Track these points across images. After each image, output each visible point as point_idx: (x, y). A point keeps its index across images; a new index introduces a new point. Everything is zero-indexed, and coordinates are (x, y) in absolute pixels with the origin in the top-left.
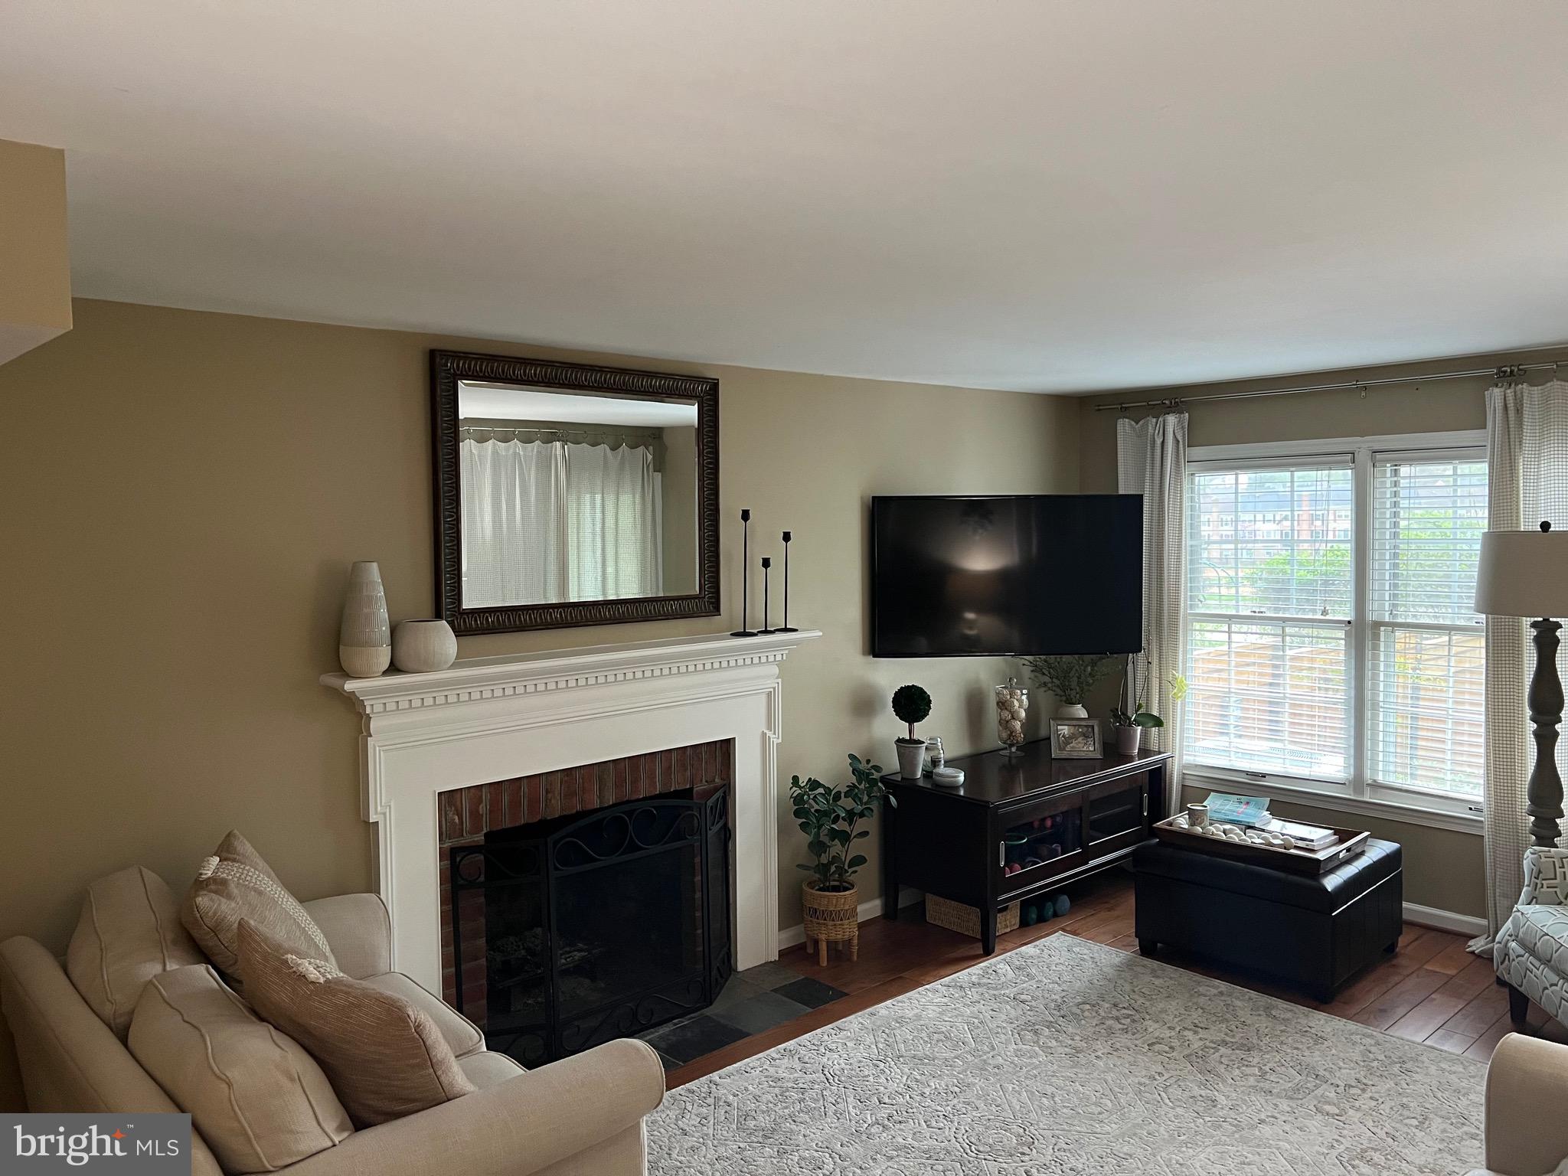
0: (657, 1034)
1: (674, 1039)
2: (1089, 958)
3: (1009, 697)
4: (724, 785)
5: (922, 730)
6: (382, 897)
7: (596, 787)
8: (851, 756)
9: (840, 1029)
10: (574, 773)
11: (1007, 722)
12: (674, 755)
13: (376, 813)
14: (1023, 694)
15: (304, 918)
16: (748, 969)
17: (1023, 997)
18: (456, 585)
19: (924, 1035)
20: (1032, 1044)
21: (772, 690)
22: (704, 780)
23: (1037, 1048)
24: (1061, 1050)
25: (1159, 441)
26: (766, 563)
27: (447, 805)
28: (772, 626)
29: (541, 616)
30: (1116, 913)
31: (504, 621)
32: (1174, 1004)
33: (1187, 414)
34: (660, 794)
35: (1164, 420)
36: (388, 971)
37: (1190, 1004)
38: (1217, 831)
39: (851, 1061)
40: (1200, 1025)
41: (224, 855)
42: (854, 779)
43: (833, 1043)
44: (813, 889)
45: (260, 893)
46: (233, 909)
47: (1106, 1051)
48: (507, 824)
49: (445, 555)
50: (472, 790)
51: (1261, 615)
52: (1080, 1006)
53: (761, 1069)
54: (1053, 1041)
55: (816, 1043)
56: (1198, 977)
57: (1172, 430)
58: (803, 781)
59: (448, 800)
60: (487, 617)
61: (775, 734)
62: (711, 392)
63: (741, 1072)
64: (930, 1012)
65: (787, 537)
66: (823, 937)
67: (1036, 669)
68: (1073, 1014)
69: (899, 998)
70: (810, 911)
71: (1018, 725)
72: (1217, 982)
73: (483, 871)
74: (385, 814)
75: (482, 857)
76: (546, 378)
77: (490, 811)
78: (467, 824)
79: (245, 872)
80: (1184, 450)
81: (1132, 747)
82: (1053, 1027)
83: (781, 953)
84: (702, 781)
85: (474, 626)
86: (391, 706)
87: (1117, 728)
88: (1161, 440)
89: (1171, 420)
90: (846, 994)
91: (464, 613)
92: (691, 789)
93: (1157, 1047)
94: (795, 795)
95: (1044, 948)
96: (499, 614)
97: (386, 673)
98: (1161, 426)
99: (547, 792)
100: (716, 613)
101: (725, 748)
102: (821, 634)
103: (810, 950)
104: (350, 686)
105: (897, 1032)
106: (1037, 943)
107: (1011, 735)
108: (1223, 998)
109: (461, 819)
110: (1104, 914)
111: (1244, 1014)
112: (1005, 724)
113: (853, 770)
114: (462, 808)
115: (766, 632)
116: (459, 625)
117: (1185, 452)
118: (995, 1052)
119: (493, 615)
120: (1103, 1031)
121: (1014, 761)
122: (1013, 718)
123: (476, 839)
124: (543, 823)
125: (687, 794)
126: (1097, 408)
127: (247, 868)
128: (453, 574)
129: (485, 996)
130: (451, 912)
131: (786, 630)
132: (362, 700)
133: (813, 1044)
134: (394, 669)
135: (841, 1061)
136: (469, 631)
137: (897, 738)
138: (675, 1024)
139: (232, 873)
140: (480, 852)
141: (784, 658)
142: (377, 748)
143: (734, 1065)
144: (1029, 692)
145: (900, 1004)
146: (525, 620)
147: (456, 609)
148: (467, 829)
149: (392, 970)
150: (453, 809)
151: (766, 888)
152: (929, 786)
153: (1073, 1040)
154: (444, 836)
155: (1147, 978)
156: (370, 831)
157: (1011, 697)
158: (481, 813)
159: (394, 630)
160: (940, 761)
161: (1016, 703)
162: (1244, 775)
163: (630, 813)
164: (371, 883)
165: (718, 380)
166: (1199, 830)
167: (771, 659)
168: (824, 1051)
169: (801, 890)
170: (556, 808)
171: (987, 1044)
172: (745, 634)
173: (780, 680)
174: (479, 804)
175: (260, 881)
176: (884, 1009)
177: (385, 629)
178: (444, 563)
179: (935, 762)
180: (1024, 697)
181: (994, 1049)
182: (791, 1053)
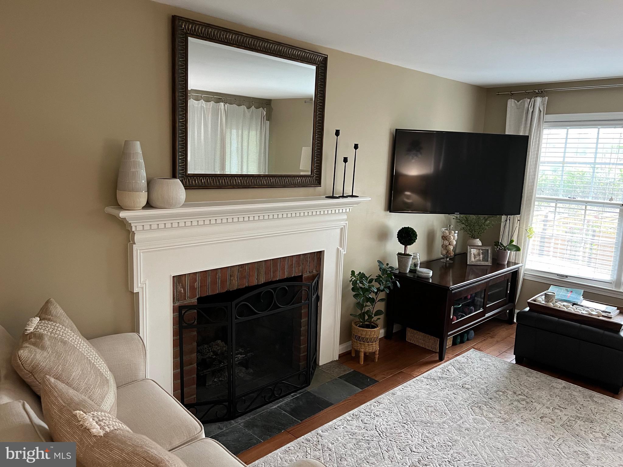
0: (284, 402)
1: (294, 406)
2: (491, 364)
3: (448, 234)
4: (318, 274)
5: (411, 249)
6: (140, 335)
7: (256, 274)
8: (379, 262)
9: (379, 403)
10: (245, 266)
11: (446, 246)
12: (294, 259)
13: (138, 287)
14: (455, 233)
15: (94, 356)
16: (324, 365)
17: (467, 386)
18: (185, 159)
19: (423, 408)
20: (481, 416)
21: (343, 227)
22: (308, 271)
23: (484, 418)
24: (497, 420)
25: (531, 110)
26: (345, 160)
27: (177, 283)
28: (345, 194)
29: (230, 181)
30: (495, 339)
31: (211, 182)
32: (544, 393)
33: (547, 97)
34: (287, 278)
35: (535, 101)
36: (144, 378)
37: (552, 393)
38: (560, 306)
39: (389, 423)
40: (561, 406)
41: (43, 316)
42: (380, 273)
43: (377, 411)
44: (356, 325)
45: (64, 343)
46: (45, 358)
47: (519, 421)
48: (210, 293)
49: (179, 142)
50: (191, 274)
51: (574, 199)
52: (497, 393)
53: (343, 426)
54: (491, 415)
55: (368, 411)
56: (550, 378)
57: (538, 105)
58: (356, 273)
59: (178, 280)
60: (201, 179)
61: (343, 249)
62: (323, 62)
63: (333, 428)
64: (423, 394)
65: (356, 147)
66: (362, 350)
67: (460, 221)
68: (495, 397)
69: (405, 384)
70: (356, 337)
71: (451, 248)
72: (560, 381)
73: (196, 318)
74: (143, 288)
75: (196, 311)
76: (237, 42)
77: (201, 286)
78: (188, 294)
79: (56, 328)
80: (544, 115)
81: (505, 261)
82: (488, 405)
83: (340, 356)
84: (307, 272)
85: (194, 184)
86: (147, 227)
87: (498, 251)
88: (532, 110)
89: (539, 100)
90: (377, 381)
91: (189, 176)
92: (302, 276)
93: (545, 419)
94: (353, 280)
95: (468, 358)
96: (208, 178)
97: (144, 208)
98: (533, 103)
99: (231, 276)
100: (320, 186)
101: (318, 256)
102: (370, 199)
103: (353, 355)
104: (123, 214)
105: (409, 405)
106: (463, 355)
107: (447, 252)
108: (566, 390)
109: (185, 290)
110: (490, 340)
111: (580, 399)
112: (445, 247)
113: (380, 268)
114: (185, 286)
115: (343, 197)
116: (186, 182)
117: (543, 117)
118: (463, 420)
119: (204, 178)
120: (514, 408)
121: (448, 265)
122: (449, 244)
123: (192, 301)
124: (228, 293)
125: (299, 278)
126: (497, 93)
127: (57, 325)
128: (183, 153)
129: (196, 383)
130: (179, 340)
131: (352, 196)
132: (130, 223)
133: (367, 412)
134: (149, 205)
135: (384, 423)
136: (191, 187)
137: (398, 253)
138: (293, 396)
139: (47, 329)
140: (195, 309)
141: (350, 211)
142: (139, 251)
143: (328, 424)
144: (458, 232)
145: (406, 388)
146: (222, 182)
147: (185, 174)
148: (188, 296)
149: (146, 378)
150: (181, 285)
151: (335, 325)
152: (412, 277)
153: (500, 413)
154: (175, 299)
155: (525, 377)
156: (134, 298)
157: (449, 235)
158: (196, 287)
159: (149, 183)
160: (418, 265)
161: (452, 237)
162: (556, 276)
163: (274, 289)
164: (135, 328)
165: (327, 55)
166: (551, 305)
167: (344, 211)
168: (374, 416)
169: (351, 326)
170: (235, 284)
171: (457, 414)
172: (333, 197)
173: (347, 222)
174: (195, 283)
175: (66, 334)
176: (400, 391)
177: (144, 182)
178: (178, 147)
179: (415, 265)
180: (456, 235)
181: (462, 418)
182: (357, 417)
